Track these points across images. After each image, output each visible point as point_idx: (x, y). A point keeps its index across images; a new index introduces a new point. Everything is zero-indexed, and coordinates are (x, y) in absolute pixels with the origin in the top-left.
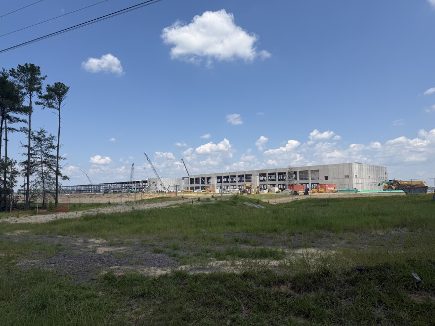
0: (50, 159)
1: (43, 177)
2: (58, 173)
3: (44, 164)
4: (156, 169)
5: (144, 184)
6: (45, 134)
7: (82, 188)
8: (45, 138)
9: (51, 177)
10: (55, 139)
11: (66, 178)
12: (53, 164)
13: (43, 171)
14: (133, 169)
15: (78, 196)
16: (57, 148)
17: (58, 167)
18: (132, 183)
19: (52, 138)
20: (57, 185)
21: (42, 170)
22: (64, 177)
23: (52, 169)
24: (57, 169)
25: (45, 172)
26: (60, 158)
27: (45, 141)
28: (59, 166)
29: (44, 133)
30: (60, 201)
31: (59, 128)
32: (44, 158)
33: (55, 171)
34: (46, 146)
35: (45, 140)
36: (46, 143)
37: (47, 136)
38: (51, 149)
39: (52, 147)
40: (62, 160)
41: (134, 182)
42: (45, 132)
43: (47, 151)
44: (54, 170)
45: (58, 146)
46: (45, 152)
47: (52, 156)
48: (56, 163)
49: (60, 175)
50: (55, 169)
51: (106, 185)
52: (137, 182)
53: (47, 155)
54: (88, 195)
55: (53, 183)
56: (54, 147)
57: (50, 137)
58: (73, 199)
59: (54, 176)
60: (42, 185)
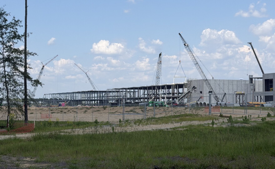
0: (14, 55)
1: (6, 82)
2: (26, 76)
3: (7, 63)
4: (199, 63)
5: (181, 90)
6: (7, 18)
7: (79, 97)
8: (7, 23)
9: (16, 83)
10: (21, 24)
11: (37, 83)
12: (20, 63)
13: (6, 73)
14: (160, 63)
15: (65, 111)
16: (23, 38)
17: (26, 67)
18: (159, 88)
19: (16, 23)
20: (26, 94)
21: (5, 71)
22: (35, 81)
23: (18, 70)
24: (26, 70)
25: (8, 75)
26: (28, 53)
27: (6, 29)
28: (28, 66)
29: (5, 16)
30: (30, 118)
31: (26, 7)
32: (6, 54)
33: (22, 73)
34: (8, 34)
35: (7, 27)
36: (8, 31)
37: (10, 20)
38: (16, 41)
39: (16, 36)
40: (31, 56)
41: (163, 87)
42: (7, 15)
43: (11, 43)
44: (20, 71)
45: (25, 35)
46: (8, 44)
47: (16, 51)
48: (24, 61)
49: (30, 78)
50: (22, 69)
51: (117, 91)
52: (169, 87)
53: (10, 49)
54: (81, 109)
55: (20, 91)
56: (19, 37)
57: (13, 22)
58: (59, 114)
59: (21, 80)
60: (5, 94)
